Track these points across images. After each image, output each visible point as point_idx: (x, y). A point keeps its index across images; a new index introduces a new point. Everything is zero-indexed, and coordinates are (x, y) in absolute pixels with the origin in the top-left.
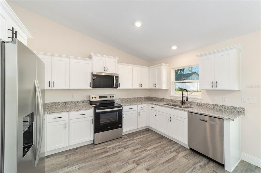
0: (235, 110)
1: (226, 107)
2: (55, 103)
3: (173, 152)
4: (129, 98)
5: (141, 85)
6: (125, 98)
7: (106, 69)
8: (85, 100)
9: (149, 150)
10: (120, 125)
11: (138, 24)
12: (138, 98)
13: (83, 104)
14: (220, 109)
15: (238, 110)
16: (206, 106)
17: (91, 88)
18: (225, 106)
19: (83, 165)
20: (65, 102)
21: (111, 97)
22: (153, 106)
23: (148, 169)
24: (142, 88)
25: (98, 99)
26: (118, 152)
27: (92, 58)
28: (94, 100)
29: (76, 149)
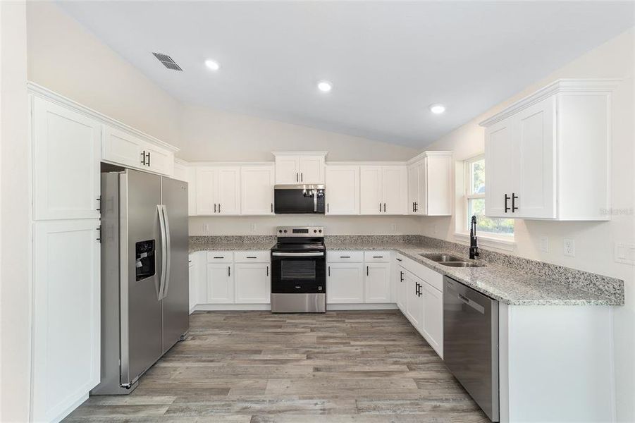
0: (591, 285)
1: (569, 274)
2: (228, 237)
3: (404, 364)
4: (359, 236)
5: (383, 207)
6: (350, 236)
7: (299, 177)
8: (271, 234)
9: (353, 346)
10: (320, 288)
11: (325, 87)
12: (383, 237)
13: (267, 241)
14: (554, 277)
15: (601, 286)
16: (523, 268)
17: (273, 214)
18: (566, 269)
19: (238, 333)
20: (241, 237)
21: (315, 231)
22: (401, 257)
23: (317, 369)
24: (385, 213)
25: (290, 234)
26: (296, 333)
27: (275, 161)
28: (283, 235)
29: (245, 312)
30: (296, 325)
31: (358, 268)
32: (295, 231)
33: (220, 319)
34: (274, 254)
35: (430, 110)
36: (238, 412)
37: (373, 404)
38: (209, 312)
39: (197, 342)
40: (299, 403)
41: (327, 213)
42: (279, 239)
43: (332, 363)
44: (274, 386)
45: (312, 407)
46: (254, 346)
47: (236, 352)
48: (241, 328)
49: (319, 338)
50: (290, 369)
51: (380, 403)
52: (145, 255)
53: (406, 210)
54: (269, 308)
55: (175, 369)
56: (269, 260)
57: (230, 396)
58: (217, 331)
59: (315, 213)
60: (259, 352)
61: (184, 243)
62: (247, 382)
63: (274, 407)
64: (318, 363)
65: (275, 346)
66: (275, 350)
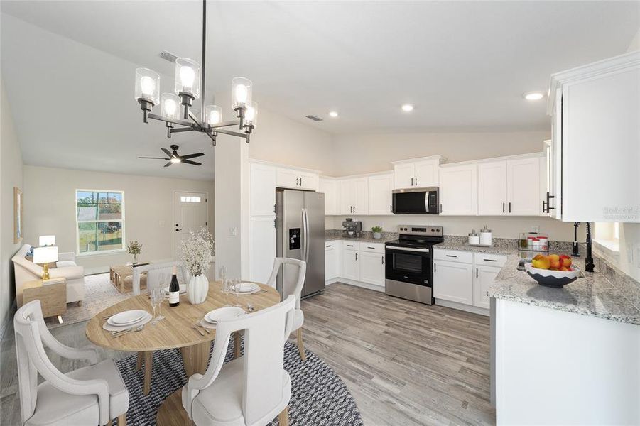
5: (507, 206)
7: (414, 181)
10: (426, 282)
13: (392, 237)
17: (392, 214)
21: (433, 231)
23: (386, 332)
24: (511, 214)
25: (410, 232)
26: (393, 310)
27: (393, 170)
28: (404, 232)
29: (368, 289)
30: (397, 306)
31: (466, 269)
32: (414, 230)
33: (348, 289)
34: (388, 247)
35: (524, 97)
36: (324, 331)
37: (406, 361)
38: (345, 284)
39: (327, 297)
40: (359, 341)
41: (440, 214)
42: (401, 236)
43: (402, 334)
44: (351, 329)
45: (365, 346)
46: (357, 309)
47: (344, 307)
48: (357, 297)
49: (407, 318)
50: (369, 326)
51: (412, 364)
52: (295, 236)
53: (537, 210)
54: (383, 290)
55: (309, 305)
56: (384, 251)
57: (326, 324)
58: (342, 295)
59: (428, 213)
60: (357, 312)
61: (322, 234)
62: (339, 322)
63: (344, 337)
64: (391, 330)
65: (370, 313)
66: (368, 314)
